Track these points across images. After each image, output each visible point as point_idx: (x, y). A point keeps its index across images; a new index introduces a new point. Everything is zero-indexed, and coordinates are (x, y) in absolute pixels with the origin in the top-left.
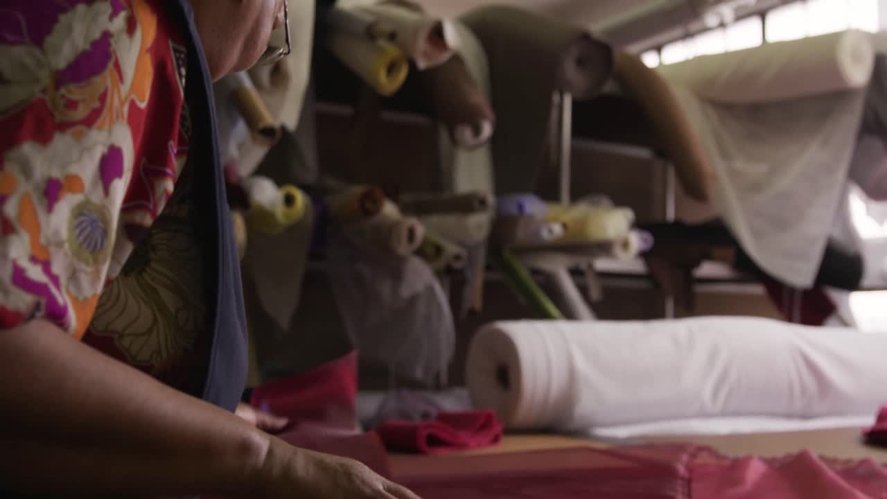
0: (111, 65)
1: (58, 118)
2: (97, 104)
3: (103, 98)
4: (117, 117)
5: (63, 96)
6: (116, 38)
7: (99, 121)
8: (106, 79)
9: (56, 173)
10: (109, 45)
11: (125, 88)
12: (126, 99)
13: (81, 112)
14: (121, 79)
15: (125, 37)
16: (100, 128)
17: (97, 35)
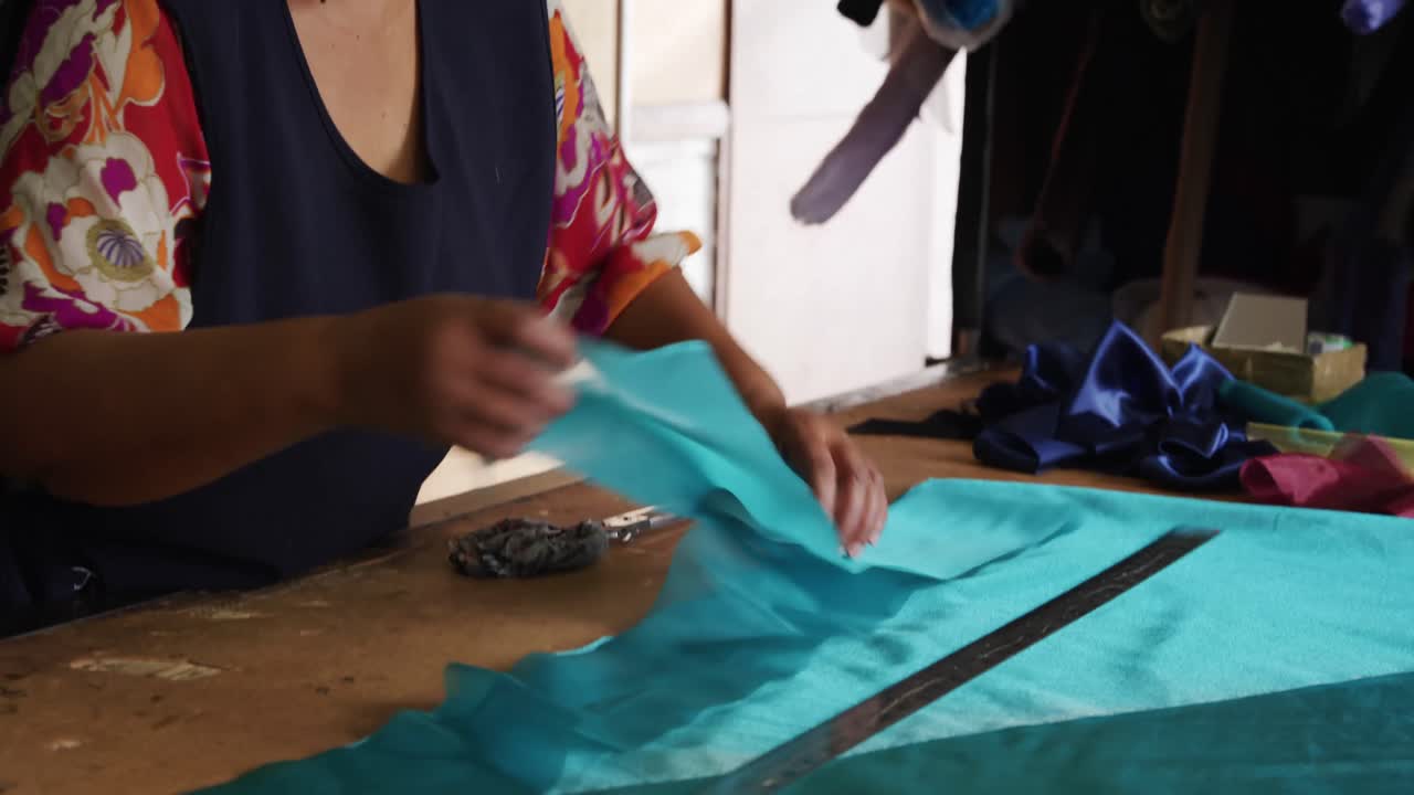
0: (91, 71)
1: (48, 140)
2: (81, 119)
3: (86, 110)
4: (110, 129)
5: (49, 116)
6: (98, 40)
7: (88, 135)
8: (86, 91)
9: (57, 199)
10: (90, 48)
11: (112, 97)
12: (118, 105)
13: (66, 130)
14: (107, 87)
15: (109, 37)
16: (91, 142)
17: (77, 39)
